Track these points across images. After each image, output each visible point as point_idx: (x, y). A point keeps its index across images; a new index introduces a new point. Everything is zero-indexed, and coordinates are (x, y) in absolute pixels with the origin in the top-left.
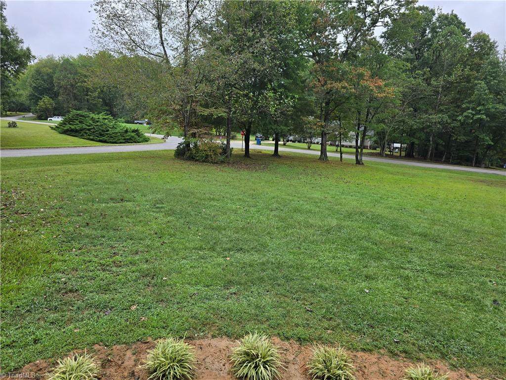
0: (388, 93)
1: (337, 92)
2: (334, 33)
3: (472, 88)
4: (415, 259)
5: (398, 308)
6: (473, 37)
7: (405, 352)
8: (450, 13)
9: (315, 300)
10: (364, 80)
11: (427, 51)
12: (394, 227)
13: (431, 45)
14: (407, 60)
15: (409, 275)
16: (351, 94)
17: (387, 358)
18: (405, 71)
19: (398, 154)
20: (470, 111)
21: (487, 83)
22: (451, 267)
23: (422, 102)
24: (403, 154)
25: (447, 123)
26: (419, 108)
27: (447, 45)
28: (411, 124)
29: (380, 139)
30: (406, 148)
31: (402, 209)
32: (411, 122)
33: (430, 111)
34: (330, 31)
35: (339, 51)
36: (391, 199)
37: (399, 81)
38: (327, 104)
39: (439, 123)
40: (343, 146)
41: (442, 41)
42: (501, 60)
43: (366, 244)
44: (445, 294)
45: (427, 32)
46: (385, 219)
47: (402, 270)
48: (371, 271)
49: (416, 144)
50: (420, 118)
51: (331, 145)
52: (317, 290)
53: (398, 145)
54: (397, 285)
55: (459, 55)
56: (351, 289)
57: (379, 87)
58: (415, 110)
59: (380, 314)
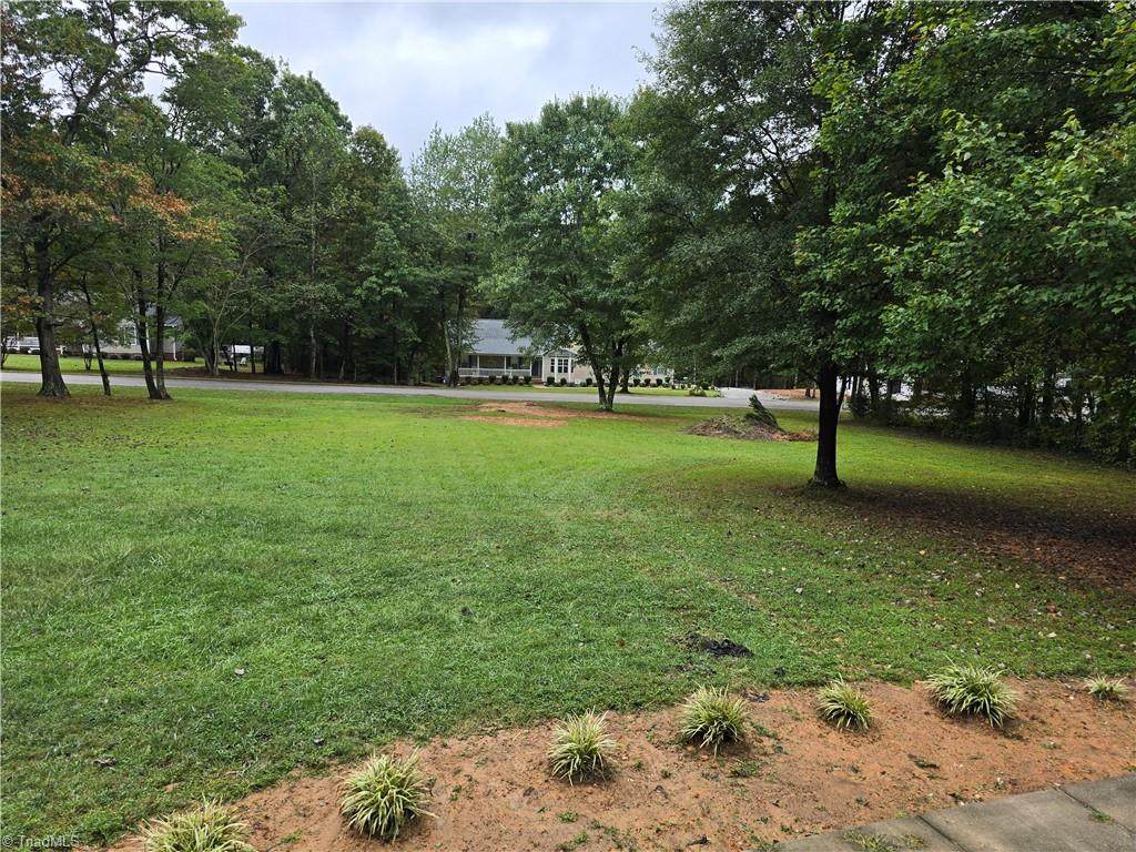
0: (202, 231)
1: (66, 216)
2: (30, 65)
3: (371, 233)
4: (327, 579)
5: (312, 681)
6: (357, 134)
7: (338, 754)
8: (306, 76)
9: (117, 737)
10: (139, 195)
11: (274, 147)
12: (272, 525)
13: (279, 136)
14: (234, 161)
15: (320, 612)
16: (109, 228)
17: (307, 781)
18: (233, 185)
19: (249, 369)
20: (374, 279)
21: (394, 227)
22: (390, 575)
23: (281, 256)
24: (259, 367)
25: (337, 302)
26: (278, 269)
27: (312, 142)
28: (265, 303)
29: (201, 335)
30: (264, 356)
31: (279, 486)
32: (266, 299)
33: (300, 276)
34: (16, 57)
35: (55, 114)
36: (251, 469)
37: (223, 204)
38: (41, 247)
39: (322, 301)
40: (105, 356)
41: (300, 130)
42: (409, 186)
43: (217, 576)
44: (388, 627)
45: (267, 106)
46: (248, 513)
47: (304, 608)
48: (239, 630)
49: (284, 345)
50: (283, 291)
51: (67, 354)
52: (119, 713)
53: (245, 349)
54: (301, 637)
55: (336, 166)
56: (203, 679)
57: (180, 217)
58: (270, 273)
59: (277, 705)
